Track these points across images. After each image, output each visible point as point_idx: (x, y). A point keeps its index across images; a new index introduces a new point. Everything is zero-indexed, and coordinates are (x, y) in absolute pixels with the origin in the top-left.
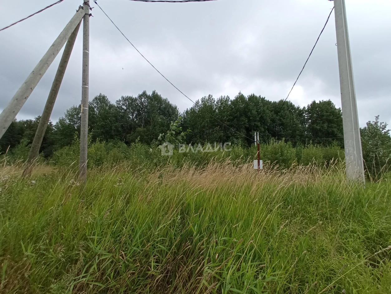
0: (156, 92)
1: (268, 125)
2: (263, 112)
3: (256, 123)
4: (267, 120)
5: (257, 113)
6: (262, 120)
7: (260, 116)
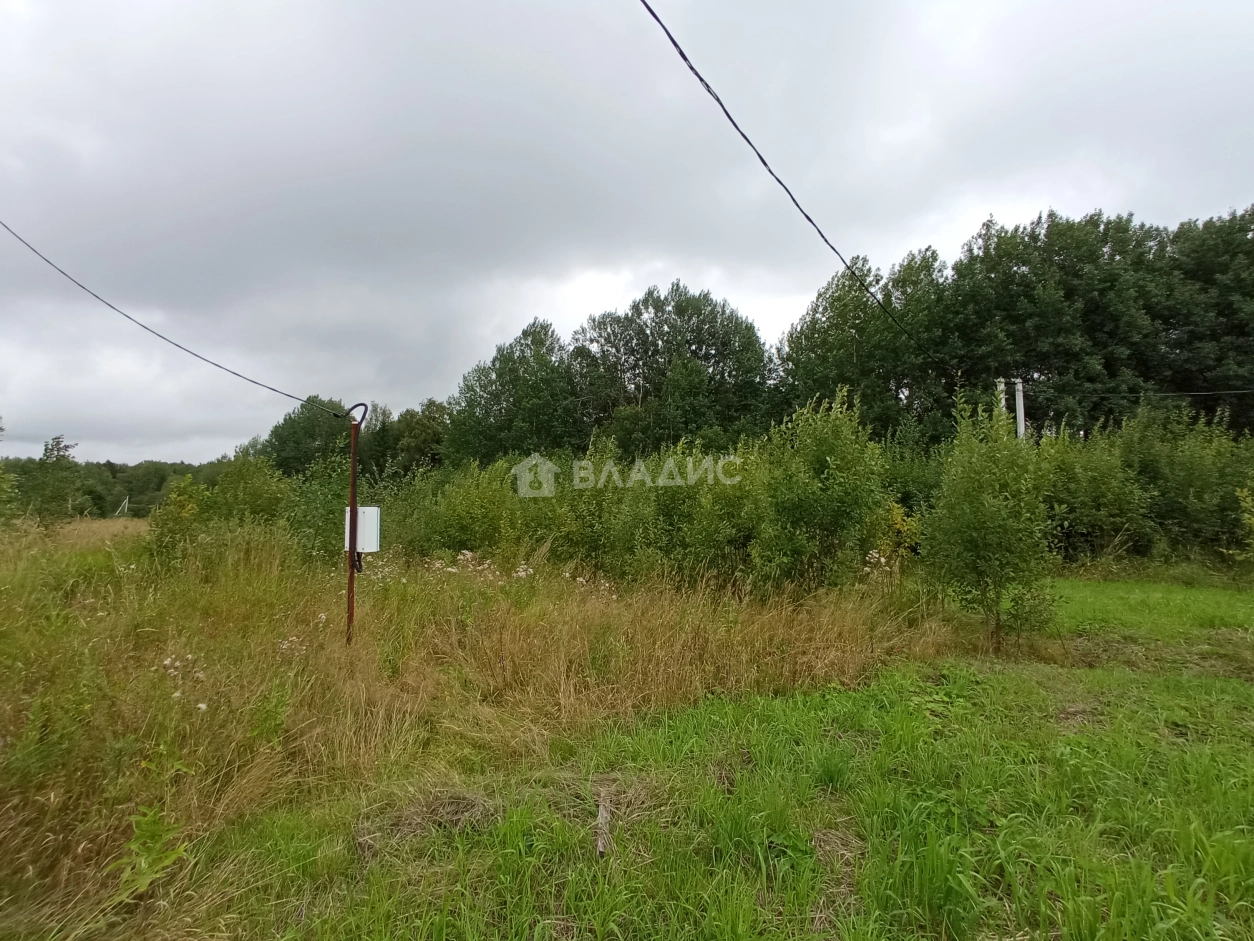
0: (681, 285)
1: (1136, 338)
2: (1100, 287)
3: (1060, 340)
4: (1125, 319)
5: (1062, 293)
6: (1098, 320)
7: (1079, 305)
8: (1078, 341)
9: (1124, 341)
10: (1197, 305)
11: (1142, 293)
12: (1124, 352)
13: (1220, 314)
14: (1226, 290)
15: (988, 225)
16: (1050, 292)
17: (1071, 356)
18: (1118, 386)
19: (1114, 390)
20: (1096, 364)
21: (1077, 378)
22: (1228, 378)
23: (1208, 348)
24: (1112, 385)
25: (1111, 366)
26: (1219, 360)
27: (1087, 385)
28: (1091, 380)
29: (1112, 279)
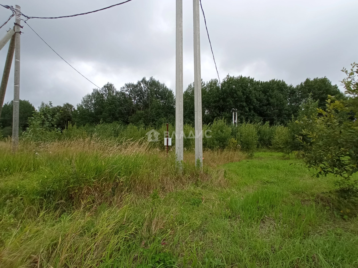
0: (153, 78)
1: (254, 104)
2: (249, 93)
3: (241, 103)
4: (253, 100)
5: (242, 93)
6: (248, 100)
7: (245, 97)
8: (244, 104)
9: (252, 105)
10: (264, 99)
11: (256, 95)
12: (252, 107)
13: (267, 101)
14: (268, 96)
15: (228, 76)
16: (240, 93)
17: (243, 107)
18: (251, 114)
19: (250, 115)
20: (247, 109)
21: (244, 112)
22: (268, 114)
23: (265, 108)
24: (250, 114)
25: (250, 109)
26: (267, 110)
27: (246, 113)
28: (246, 112)
29: (250, 92)
